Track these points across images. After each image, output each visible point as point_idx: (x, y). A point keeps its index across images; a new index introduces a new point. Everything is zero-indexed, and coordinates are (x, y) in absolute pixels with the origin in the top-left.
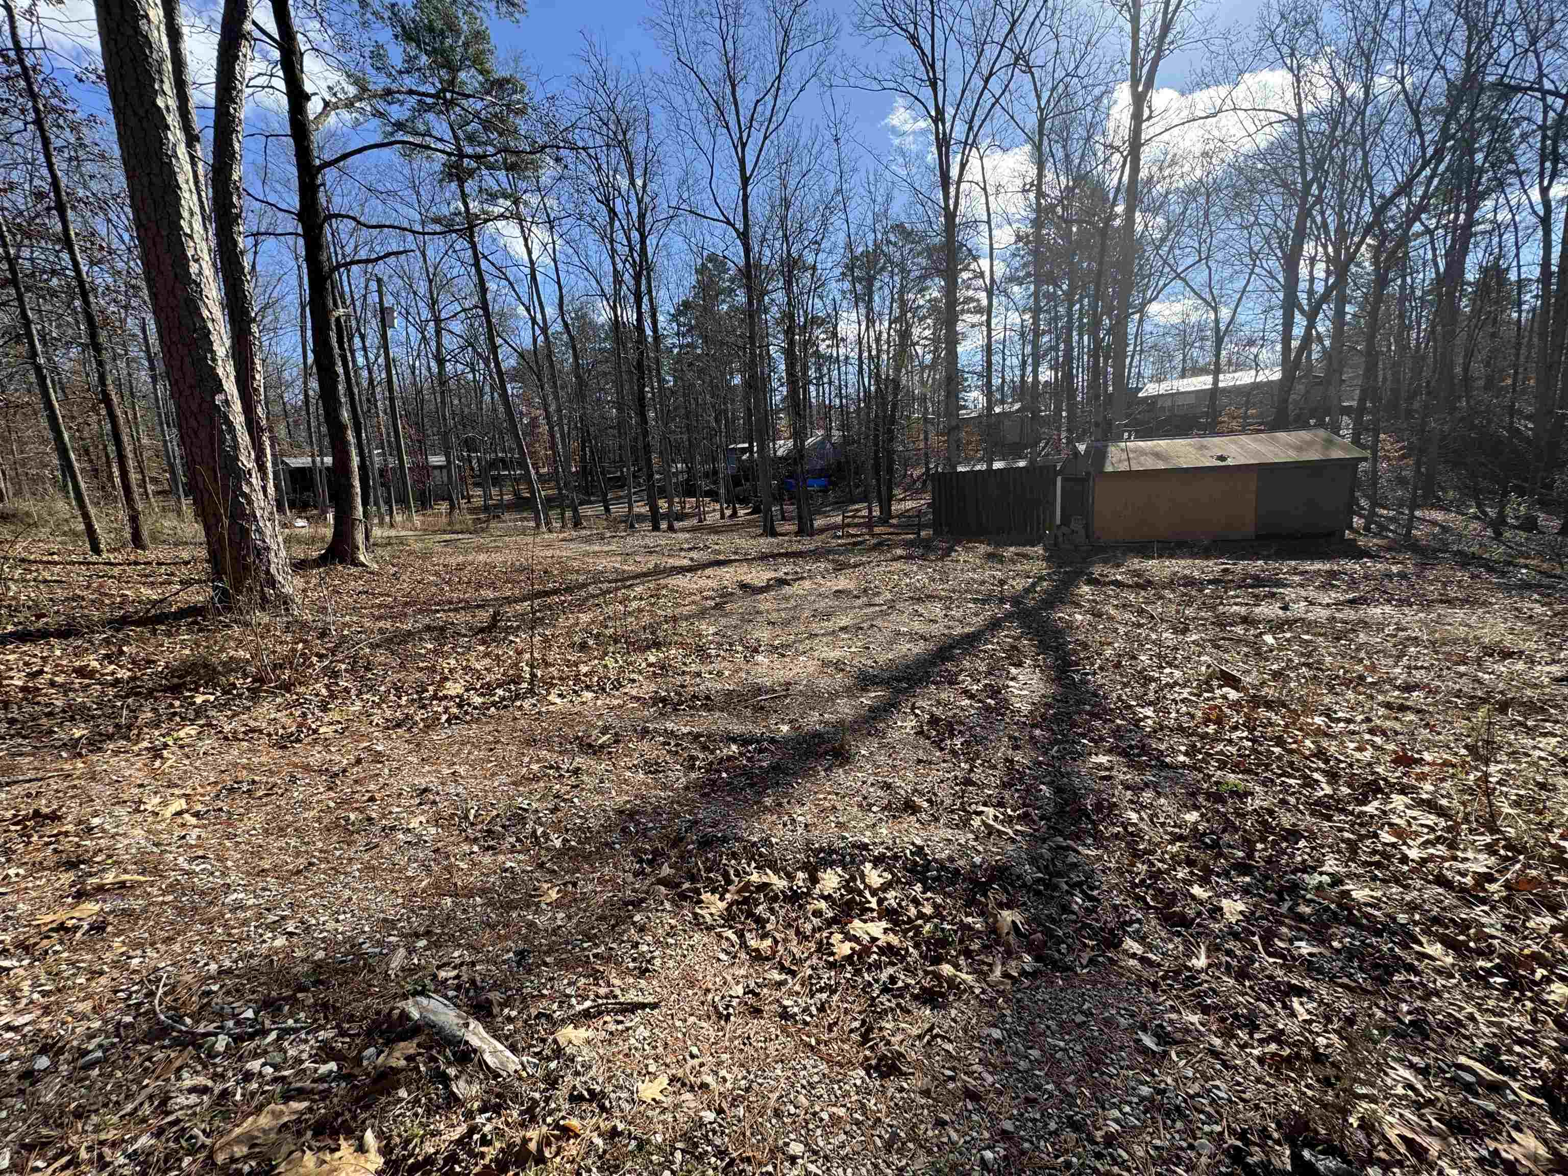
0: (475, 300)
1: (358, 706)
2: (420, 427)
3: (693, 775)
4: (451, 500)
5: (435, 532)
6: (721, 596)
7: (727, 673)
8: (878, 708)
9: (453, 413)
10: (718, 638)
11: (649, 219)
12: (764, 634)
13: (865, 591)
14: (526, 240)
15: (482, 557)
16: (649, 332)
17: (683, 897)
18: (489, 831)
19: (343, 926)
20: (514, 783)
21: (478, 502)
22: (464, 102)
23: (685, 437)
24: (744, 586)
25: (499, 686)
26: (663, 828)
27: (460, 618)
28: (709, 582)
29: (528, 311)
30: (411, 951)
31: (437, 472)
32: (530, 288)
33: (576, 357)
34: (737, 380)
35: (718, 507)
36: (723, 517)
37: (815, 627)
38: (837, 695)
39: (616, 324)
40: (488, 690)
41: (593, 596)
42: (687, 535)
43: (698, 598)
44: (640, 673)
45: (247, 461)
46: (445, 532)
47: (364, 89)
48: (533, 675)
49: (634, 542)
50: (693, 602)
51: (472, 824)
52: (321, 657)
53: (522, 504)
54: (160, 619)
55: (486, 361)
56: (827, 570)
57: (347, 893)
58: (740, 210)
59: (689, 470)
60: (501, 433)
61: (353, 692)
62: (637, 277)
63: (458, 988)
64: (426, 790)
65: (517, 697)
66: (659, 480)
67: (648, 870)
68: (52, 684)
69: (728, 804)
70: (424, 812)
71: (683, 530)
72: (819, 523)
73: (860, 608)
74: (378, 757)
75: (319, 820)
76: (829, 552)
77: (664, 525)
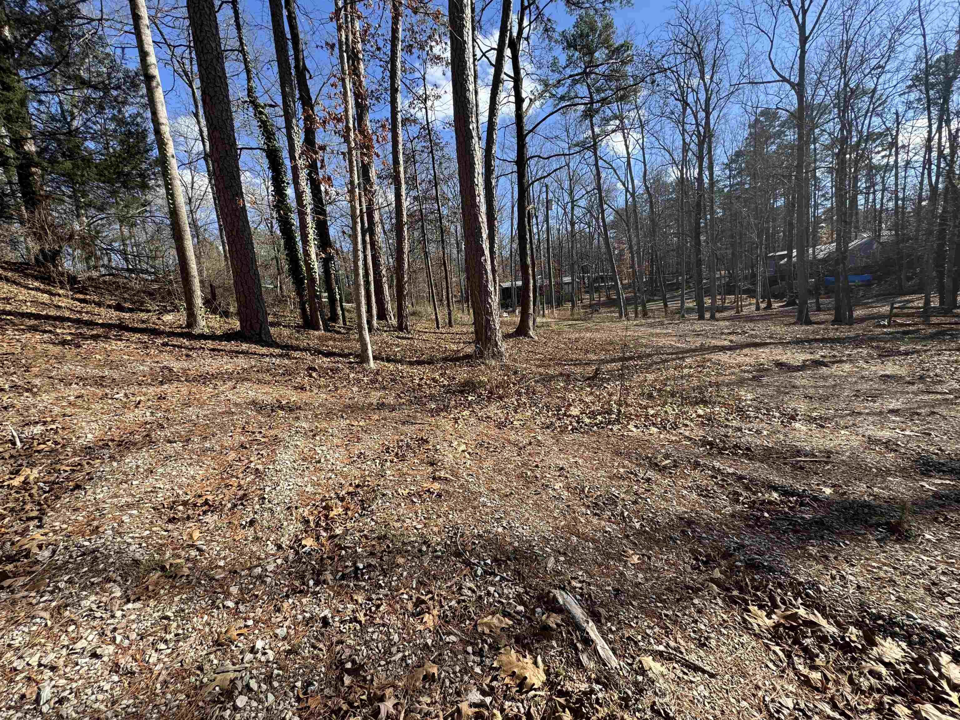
0: (594, 185)
1: (529, 413)
2: (559, 262)
3: (739, 508)
4: (572, 301)
5: (564, 320)
6: (758, 371)
7: (765, 433)
8: (947, 497)
9: (577, 253)
10: (755, 403)
11: (714, 100)
12: (802, 407)
13: (921, 378)
14: (626, 141)
15: (588, 335)
16: (706, 181)
17: (733, 600)
18: (596, 504)
19: (525, 532)
20: (609, 478)
21: (586, 302)
22: (597, 70)
23: (729, 252)
24: (779, 365)
25: (599, 414)
26: (714, 541)
27: (578, 370)
28: (747, 359)
29: (624, 185)
30: (557, 561)
31: (566, 286)
32: (626, 170)
33: (651, 207)
34: (780, 202)
35: (754, 301)
36: (758, 309)
37: (858, 406)
38: (888, 472)
39: (681, 181)
40: (593, 415)
41: (656, 363)
42: (727, 323)
43: (737, 370)
44: (691, 420)
45: (491, 288)
46: (569, 320)
47: (546, 85)
48: (619, 411)
49: (685, 327)
50: (733, 373)
51: (587, 496)
52: (514, 384)
53: (611, 303)
54: (458, 359)
55: (597, 220)
56: (869, 355)
57: (527, 515)
58: (797, 66)
59: (730, 276)
60: (602, 261)
61: (528, 405)
62: (700, 145)
63: (582, 595)
64: (562, 468)
65: (609, 423)
66: (706, 284)
67: (703, 568)
68: (426, 383)
69: (771, 540)
70: (561, 481)
71: (724, 319)
72: (859, 313)
73: (916, 394)
74: (539, 442)
75: (514, 471)
76: (872, 339)
77: (707, 315)
